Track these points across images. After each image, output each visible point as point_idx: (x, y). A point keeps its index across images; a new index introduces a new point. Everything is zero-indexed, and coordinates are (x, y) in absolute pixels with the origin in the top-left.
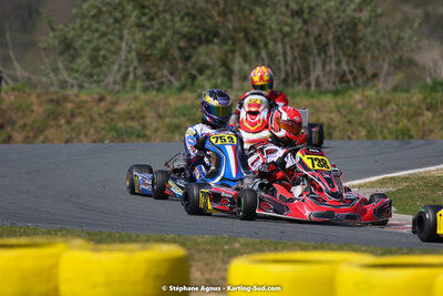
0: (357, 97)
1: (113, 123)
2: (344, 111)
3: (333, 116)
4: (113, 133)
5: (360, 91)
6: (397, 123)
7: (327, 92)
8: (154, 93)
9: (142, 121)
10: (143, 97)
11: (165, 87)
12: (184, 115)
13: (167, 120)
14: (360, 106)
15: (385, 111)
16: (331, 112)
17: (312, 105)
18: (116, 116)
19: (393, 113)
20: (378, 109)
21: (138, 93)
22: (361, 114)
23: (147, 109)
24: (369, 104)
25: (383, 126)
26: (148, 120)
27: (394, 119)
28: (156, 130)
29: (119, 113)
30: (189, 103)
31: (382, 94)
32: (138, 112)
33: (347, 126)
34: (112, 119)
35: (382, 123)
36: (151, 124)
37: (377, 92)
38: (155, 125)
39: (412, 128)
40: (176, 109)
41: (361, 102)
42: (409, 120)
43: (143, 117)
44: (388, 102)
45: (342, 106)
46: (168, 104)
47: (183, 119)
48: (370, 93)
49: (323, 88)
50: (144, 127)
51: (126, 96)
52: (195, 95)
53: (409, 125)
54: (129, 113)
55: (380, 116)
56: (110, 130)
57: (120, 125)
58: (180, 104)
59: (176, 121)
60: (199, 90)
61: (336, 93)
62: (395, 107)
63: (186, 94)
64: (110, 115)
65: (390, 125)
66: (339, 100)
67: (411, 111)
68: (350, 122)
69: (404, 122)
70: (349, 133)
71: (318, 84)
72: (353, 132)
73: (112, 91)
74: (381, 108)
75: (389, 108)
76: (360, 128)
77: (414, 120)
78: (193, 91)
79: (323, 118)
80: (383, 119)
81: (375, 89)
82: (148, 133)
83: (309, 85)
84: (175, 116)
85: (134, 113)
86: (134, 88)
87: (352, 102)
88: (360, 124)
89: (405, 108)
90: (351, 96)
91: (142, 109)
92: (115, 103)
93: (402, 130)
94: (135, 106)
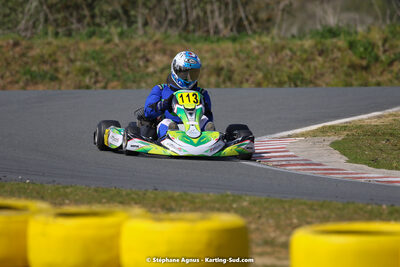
0: (254, 43)
1: (28, 67)
2: (242, 55)
3: (231, 60)
4: (28, 77)
5: (257, 37)
6: (291, 67)
7: (225, 38)
8: (65, 39)
9: (54, 65)
10: (55, 42)
11: (74, 33)
12: (94, 58)
13: (78, 64)
14: (256, 52)
15: (280, 56)
16: (230, 56)
17: (212, 50)
18: (30, 60)
19: (287, 58)
20: (273, 54)
21: (50, 39)
22: (258, 58)
23: (59, 53)
24: (265, 49)
25: (278, 70)
26: (60, 64)
27: (288, 64)
28: (68, 73)
29: (33, 57)
30: (98, 48)
31: (277, 40)
32: (50, 56)
33: (245, 70)
34: (26, 63)
35: (277, 67)
36: (63, 67)
37: (273, 38)
38: (66, 69)
39: (305, 72)
40: (86, 54)
41: (258, 47)
42: (303, 64)
43: (56, 61)
44: (283, 48)
45: (241, 51)
46: (79, 49)
47: (93, 63)
48: (266, 39)
49: (221, 35)
50: (56, 70)
51: (39, 41)
52: (103, 40)
53: (303, 69)
54: (42, 56)
55: (276, 60)
56: (25, 74)
57: (34, 68)
58: (89, 49)
59: (87, 65)
60: (108, 36)
61: (234, 40)
62: (289, 53)
63: (95, 40)
64: (25, 59)
65: (286, 69)
66: (237, 46)
67: (305, 56)
68: (248, 66)
69: (297, 66)
70: (247, 77)
71: (217, 31)
72: (251, 75)
73: (25, 36)
74: (276, 54)
75: (284, 53)
76: (257, 72)
77: (307, 64)
78: (101, 37)
79: (223, 63)
80: (279, 63)
81: (270, 35)
82: (60, 76)
83: (208, 31)
84: (85, 60)
85: (46, 57)
86: (46, 34)
87: (249, 47)
88: (257, 68)
89: (298, 53)
90: (248, 42)
91: (54, 53)
92: (30, 48)
93: (296, 74)
94: (47, 51)
